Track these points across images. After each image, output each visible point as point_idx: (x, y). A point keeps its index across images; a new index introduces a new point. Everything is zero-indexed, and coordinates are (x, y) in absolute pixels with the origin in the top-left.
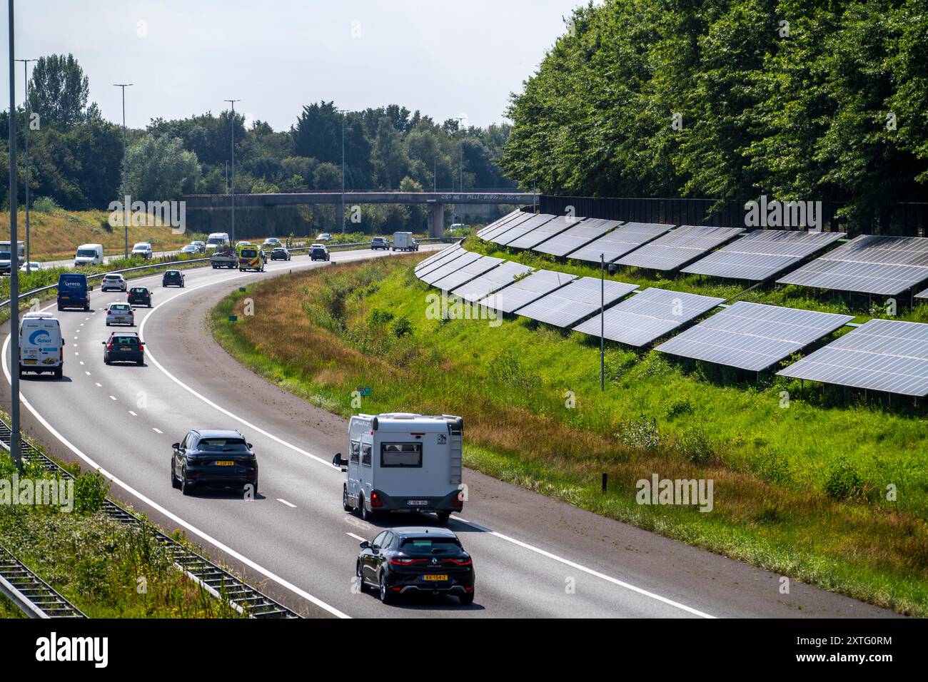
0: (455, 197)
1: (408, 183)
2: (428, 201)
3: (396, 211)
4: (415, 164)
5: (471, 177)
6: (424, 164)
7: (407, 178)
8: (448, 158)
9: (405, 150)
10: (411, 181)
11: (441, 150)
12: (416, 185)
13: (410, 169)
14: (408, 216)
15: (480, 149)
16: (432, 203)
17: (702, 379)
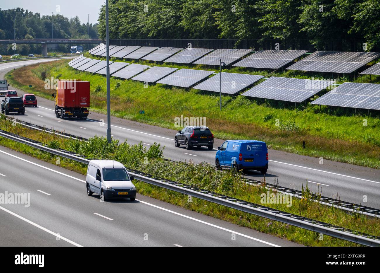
0: (52, 41)
1: (28, 36)
2: (42, 43)
3: (25, 47)
4: (29, 29)
5: (48, 34)
6: (32, 29)
7: (27, 35)
8: (40, 27)
9: (25, 25)
10: (29, 35)
11: (38, 24)
12: (31, 37)
13: (27, 31)
14: (30, 49)
15: (51, 24)
16: (43, 44)
17: (268, 106)
